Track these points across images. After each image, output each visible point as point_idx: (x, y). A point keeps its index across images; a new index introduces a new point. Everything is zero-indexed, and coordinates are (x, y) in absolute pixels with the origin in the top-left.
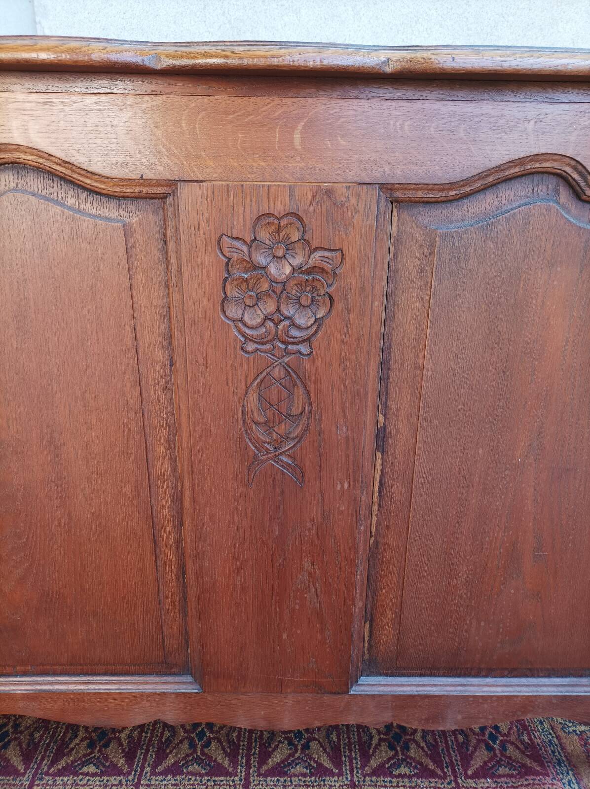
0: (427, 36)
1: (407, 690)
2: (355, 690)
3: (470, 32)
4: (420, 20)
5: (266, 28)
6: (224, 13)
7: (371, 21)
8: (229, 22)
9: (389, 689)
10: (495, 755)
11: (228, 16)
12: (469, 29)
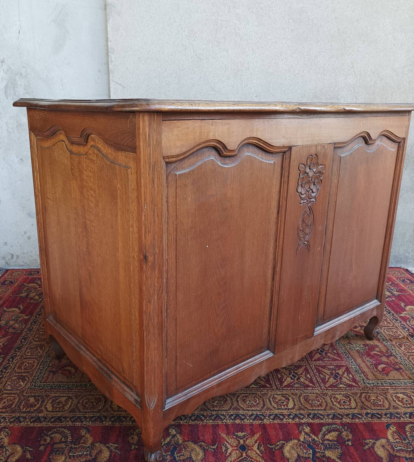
0: (285, 61)
1: (327, 328)
2: (315, 334)
3: (305, 59)
4: (282, 54)
5: (213, 58)
6: (194, 51)
7: (260, 55)
8: (196, 55)
9: (323, 330)
10: (323, 356)
11: (196, 53)
12: (304, 58)
